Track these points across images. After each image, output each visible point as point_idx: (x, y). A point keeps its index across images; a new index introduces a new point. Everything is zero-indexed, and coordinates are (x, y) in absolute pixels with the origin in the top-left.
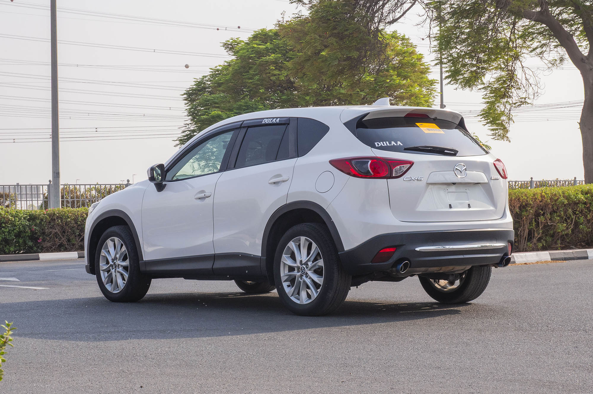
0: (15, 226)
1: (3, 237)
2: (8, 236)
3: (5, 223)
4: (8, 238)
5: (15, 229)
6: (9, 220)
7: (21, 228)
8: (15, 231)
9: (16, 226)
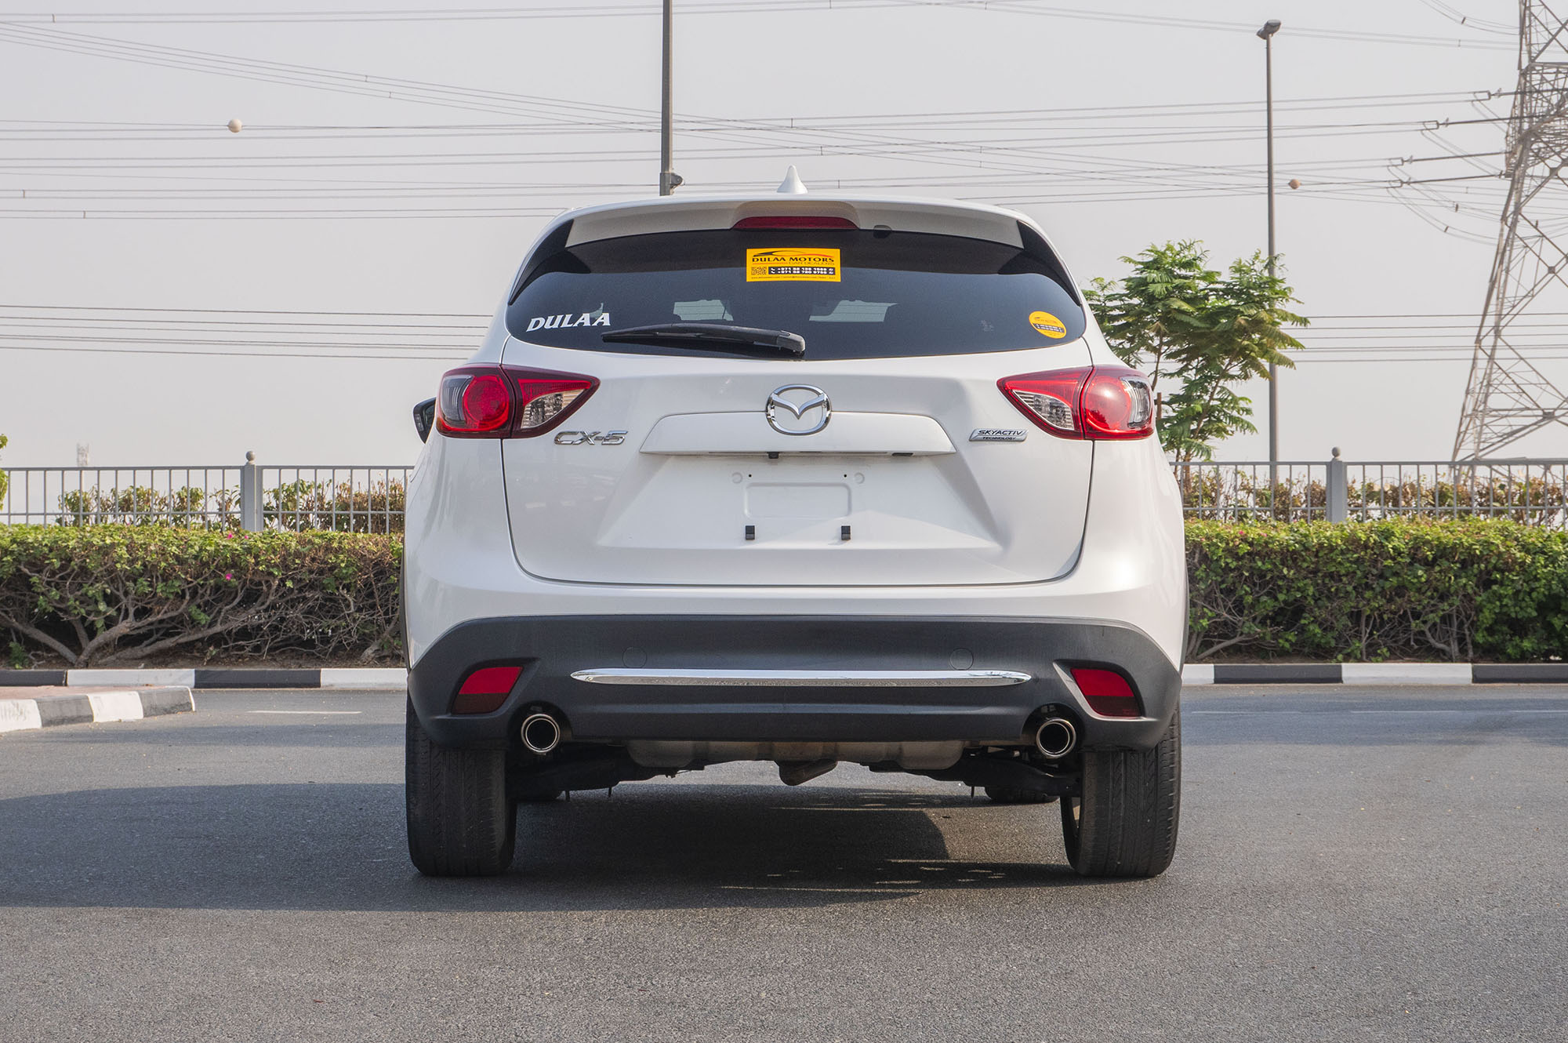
0: (1536, 579)
1: (1497, 611)
2: (1512, 609)
3: (1502, 571)
4: (1513, 615)
5: (1533, 590)
6: (1515, 561)
7: (1554, 587)
8: (1534, 595)
9: (1538, 580)
